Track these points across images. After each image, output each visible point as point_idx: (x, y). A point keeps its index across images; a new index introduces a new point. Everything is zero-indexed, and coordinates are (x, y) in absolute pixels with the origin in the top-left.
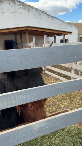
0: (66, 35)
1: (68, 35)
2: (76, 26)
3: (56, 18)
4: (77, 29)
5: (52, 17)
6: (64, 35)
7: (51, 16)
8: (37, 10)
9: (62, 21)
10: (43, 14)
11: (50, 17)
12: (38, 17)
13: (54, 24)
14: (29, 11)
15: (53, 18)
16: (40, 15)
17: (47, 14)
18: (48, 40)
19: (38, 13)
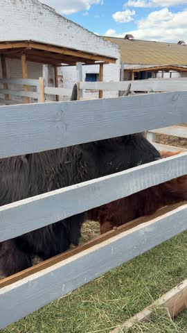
0: (104, 65)
1: (110, 64)
2: (117, 46)
3: (76, 24)
4: (119, 52)
5: (68, 20)
6: (101, 64)
7: (65, 19)
8: (34, 3)
9: (89, 32)
10: (47, 12)
11: (62, 20)
12: (35, 19)
13: (71, 38)
14: (14, 3)
15: (69, 24)
16: (41, 13)
17: (56, 14)
18: (59, 74)
19: (35, 9)
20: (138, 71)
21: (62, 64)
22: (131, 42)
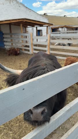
2: (47, 19)
3: (32, 11)
4: (48, 21)
6: (47, 27)
7: (28, 8)
8: (17, 2)
10: (22, 6)
12: (18, 9)
14: (10, 3)
15: (30, 11)
16: (20, 7)
17: (25, 7)
18: (27, 30)
19: (18, 5)
20: (54, 28)
21: (28, 26)
22: (47, 16)
